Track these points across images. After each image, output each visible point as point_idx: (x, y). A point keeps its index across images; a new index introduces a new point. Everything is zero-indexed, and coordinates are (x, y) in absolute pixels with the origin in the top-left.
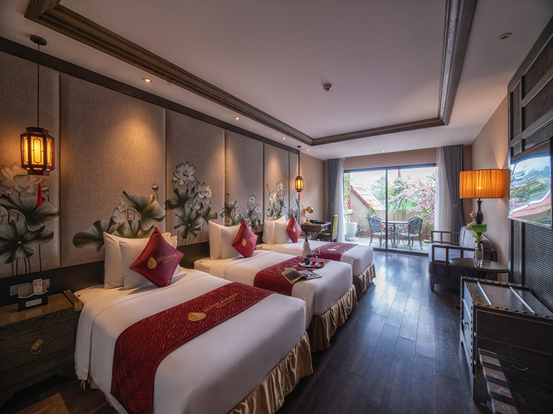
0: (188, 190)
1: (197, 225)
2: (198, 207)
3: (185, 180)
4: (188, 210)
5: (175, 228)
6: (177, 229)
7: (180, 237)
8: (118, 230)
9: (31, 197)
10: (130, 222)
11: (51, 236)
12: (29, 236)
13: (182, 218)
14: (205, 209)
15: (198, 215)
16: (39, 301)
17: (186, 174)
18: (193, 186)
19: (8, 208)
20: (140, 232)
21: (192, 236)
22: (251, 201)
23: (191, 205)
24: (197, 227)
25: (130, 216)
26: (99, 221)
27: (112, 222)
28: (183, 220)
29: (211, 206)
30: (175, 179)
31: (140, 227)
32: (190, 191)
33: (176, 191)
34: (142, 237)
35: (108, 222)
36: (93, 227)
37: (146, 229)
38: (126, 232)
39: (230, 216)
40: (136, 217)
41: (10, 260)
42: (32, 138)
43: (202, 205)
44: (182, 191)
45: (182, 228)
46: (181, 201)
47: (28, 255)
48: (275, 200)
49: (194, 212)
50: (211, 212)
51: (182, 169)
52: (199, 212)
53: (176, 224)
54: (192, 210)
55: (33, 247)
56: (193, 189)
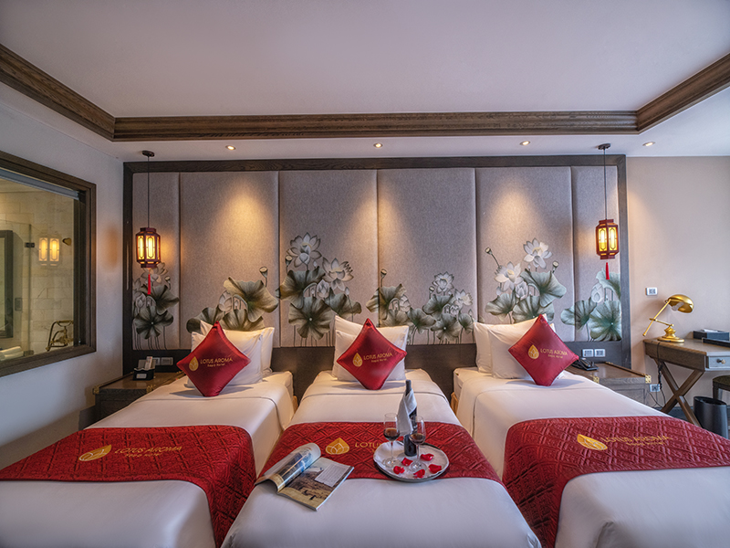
0: (308, 272)
1: (323, 320)
2: (324, 294)
3: (303, 258)
4: (308, 300)
5: (290, 321)
6: (293, 324)
7: (298, 335)
8: (224, 319)
9: (159, 286)
10: (236, 311)
11: (171, 320)
12: (158, 319)
13: (300, 310)
14: (337, 297)
15: (325, 306)
16: (144, 376)
17: (305, 250)
18: (315, 265)
19: (146, 295)
20: (246, 324)
21: (316, 336)
22: (442, 284)
23: (313, 292)
24: (323, 323)
25: (236, 304)
26: (207, 309)
27: (218, 310)
28: (302, 313)
29: (347, 293)
30: (289, 258)
31: (246, 318)
32: (311, 273)
33: (291, 274)
34: (248, 330)
35: (215, 309)
36: (202, 314)
37: (253, 320)
38: (232, 322)
39: (388, 311)
40: (242, 307)
41: (147, 337)
42: (147, 237)
43: (331, 292)
44: (299, 273)
45: (300, 324)
46: (298, 287)
47: (157, 334)
48: (518, 280)
49: (318, 302)
50: (348, 303)
51: (299, 244)
52: (327, 302)
53: (290, 318)
54: (314, 299)
55: (160, 327)
56: (317, 270)
